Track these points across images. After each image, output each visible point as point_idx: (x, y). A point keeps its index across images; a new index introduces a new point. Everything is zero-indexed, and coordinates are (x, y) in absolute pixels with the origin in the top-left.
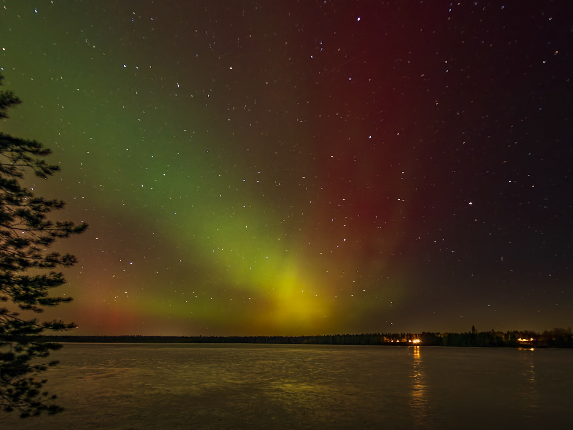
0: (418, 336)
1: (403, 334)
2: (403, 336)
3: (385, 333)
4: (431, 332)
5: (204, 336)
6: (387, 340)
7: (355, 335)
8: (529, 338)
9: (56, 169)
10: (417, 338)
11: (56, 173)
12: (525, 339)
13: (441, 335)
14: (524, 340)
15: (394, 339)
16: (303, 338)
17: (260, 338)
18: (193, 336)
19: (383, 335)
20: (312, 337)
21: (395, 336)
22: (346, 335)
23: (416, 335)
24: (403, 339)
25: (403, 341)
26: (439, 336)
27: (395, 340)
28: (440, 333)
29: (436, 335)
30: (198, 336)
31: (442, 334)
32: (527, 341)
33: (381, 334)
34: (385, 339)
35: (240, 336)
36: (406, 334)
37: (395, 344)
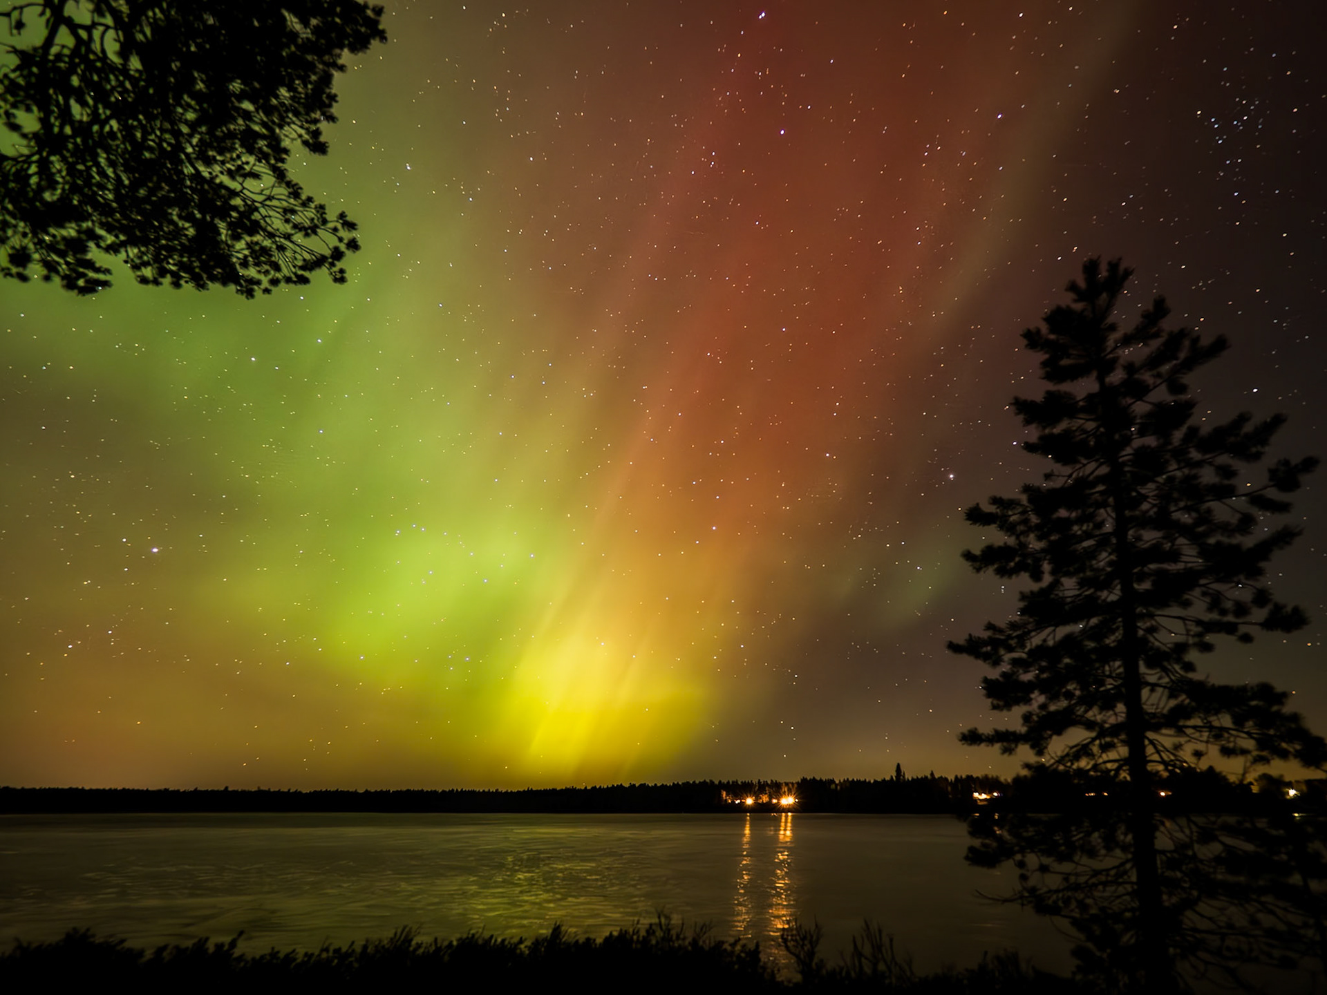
0: (791, 787)
1: (761, 782)
2: (761, 788)
3: (725, 782)
4: (819, 779)
6: (727, 798)
8: (990, 792)
10: (789, 794)
12: (985, 794)
13: (836, 785)
14: (984, 796)
15: (742, 795)
19: (719, 786)
21: (744, 790)
23: (787, 784)
24: (761, 796)
25: (760, 801)
26: (832, 786)
28: (835, 780)
29: (827, 784)
31: (837, 782)
32: (988, 797)
33: (716, 783)
34: (724, 795)
36: (769, 783)
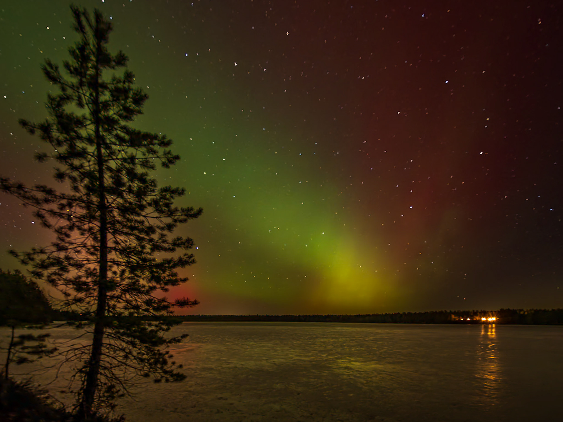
0: (494, 313)
1: (475, 311)
2: (475, 314)
3: (453, 311)
4: (511, 308)
5: (260, 315)
6: (455, 318)
7: (417, 312)
9: (177, 158)
10: (493, 316)
11: (178, 162)
13: (524, 312)
15: (465, 316)
16: (359, 316)
17: (314, 316)
18: (250, 315)
19: (451, 313)
20: (369, 315)
21: (466, 314)
22: (406, 313)
23: (491, 311)
24: (475, 317)
25: (475, 319)
26: (522, 313)
27: (465, 318)
29: (518, 312)
30: (255, 315)
31: (525, 310)
33: (448, 311)
34: (453, 316)
35: (295, 315)
36: (480, 311)
37: (465, 322)
